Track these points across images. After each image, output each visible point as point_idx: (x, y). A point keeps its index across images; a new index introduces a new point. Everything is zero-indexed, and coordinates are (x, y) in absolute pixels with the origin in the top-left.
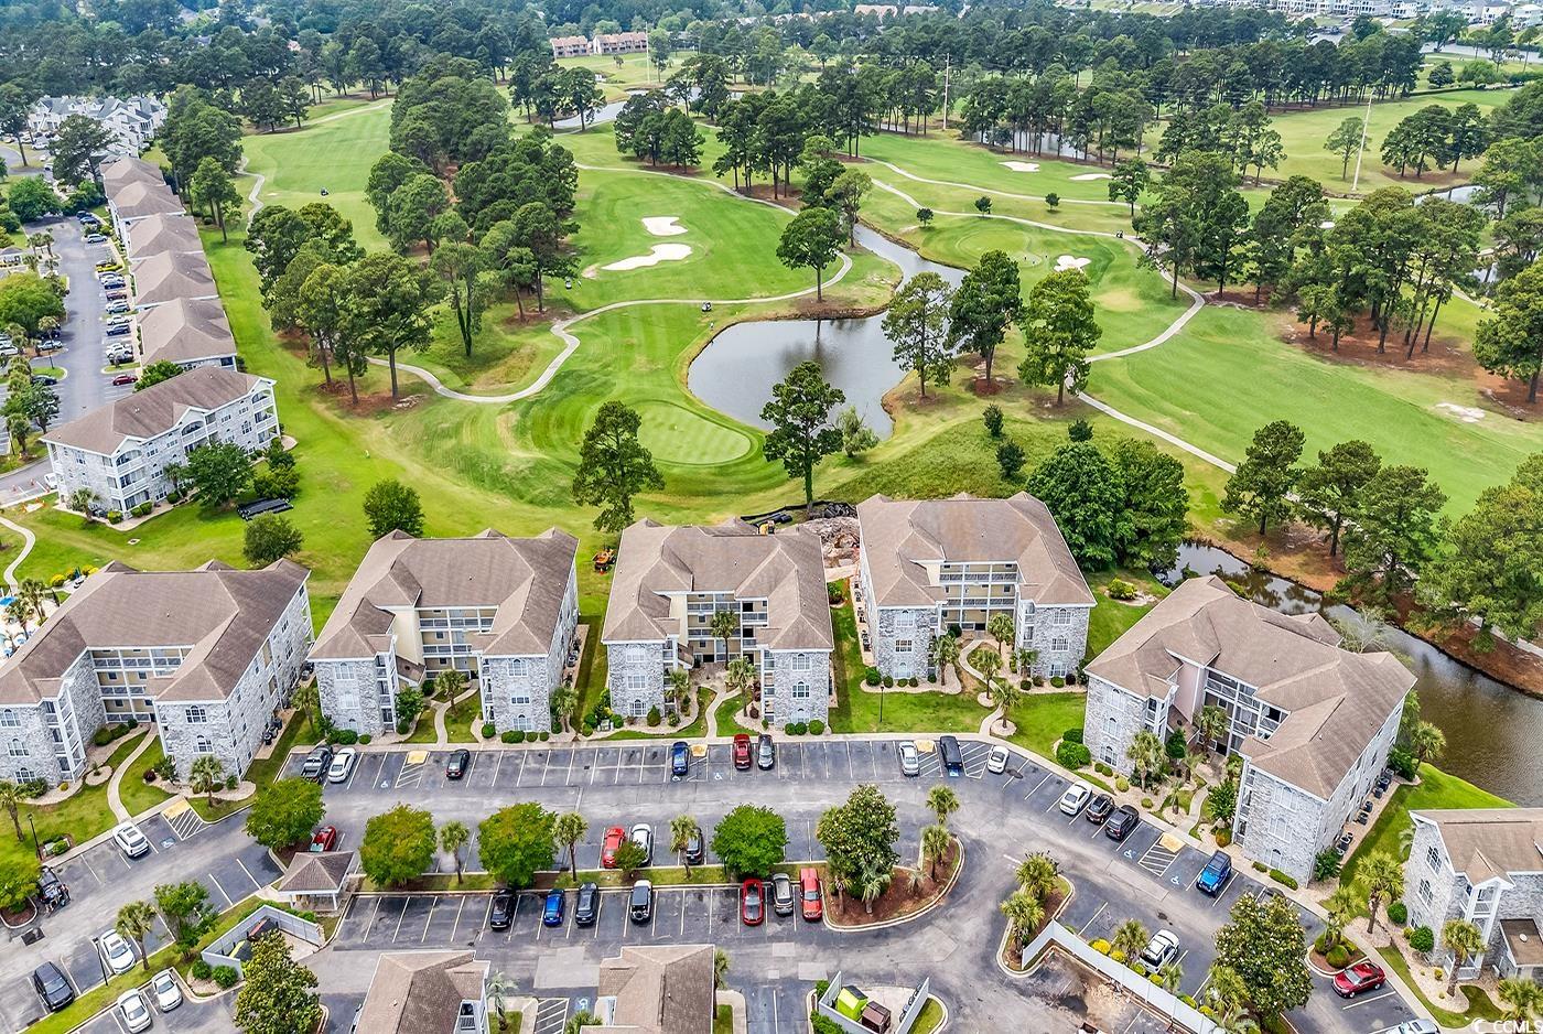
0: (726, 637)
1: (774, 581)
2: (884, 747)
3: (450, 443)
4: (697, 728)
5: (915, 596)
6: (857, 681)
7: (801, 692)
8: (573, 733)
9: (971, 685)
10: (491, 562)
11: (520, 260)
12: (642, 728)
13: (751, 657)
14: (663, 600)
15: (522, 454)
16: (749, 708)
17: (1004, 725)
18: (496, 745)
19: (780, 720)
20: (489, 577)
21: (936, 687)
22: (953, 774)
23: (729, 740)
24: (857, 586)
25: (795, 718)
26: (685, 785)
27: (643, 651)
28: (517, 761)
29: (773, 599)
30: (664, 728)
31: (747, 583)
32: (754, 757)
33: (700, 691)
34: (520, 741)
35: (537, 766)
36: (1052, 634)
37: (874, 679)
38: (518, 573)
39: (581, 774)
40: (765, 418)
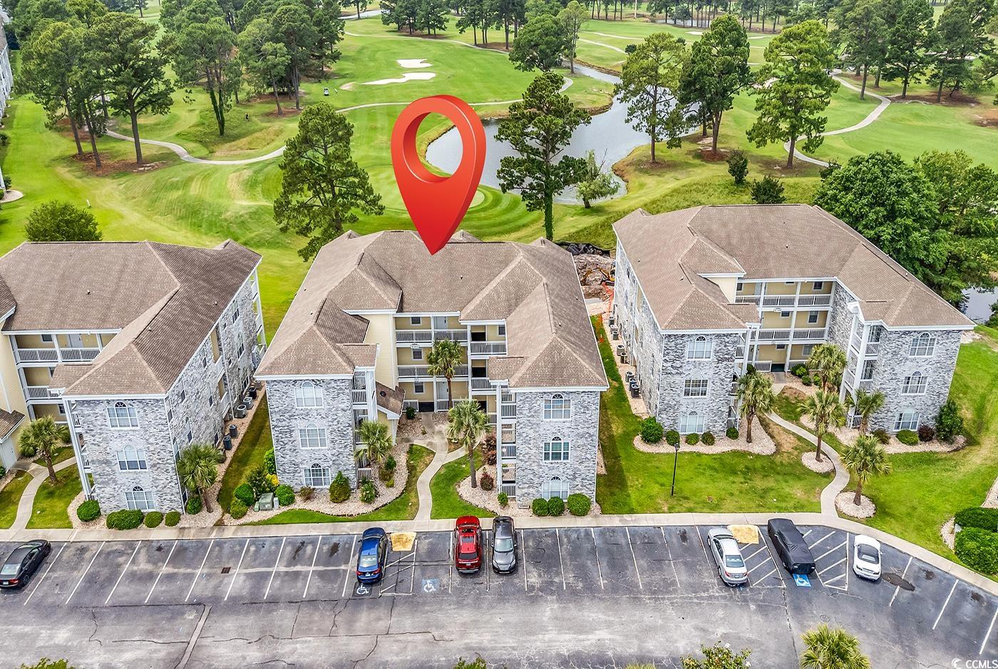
0: (449, 377)
1: (515, 298)
2: (684, 536)
3: (175, 195)
4: (402, 507)
5: (715, 316)
6: (628, 438)
7: (556, 453)
8: (218, 511)
9: (788, 444)
10: (122, 272)
11: (275, 53)
12: (322, 505)
13: (483, 405)
14: (358, 323)
15: (246, 203)
16: (479, 475)
17: (857, 501)
18: (98, 533)
19: (525, 494)
20: (116, 291)
21: (740, 444)
22: (802, 582)
23: (449, 524)
24: (612, 322)
25: (547, 490)
26: (375, 602)
27: (320, 392)
28: (121, 560)
29: (513, 322)
30: (354, 506)
31: (477, 301)
32: (486, 552)
33: (412, 451)
34: (135, 526)
35: (149, 567)
36: (907, 370)
37: (653, 434)
38: (157, 287)
39: (213, 582)
40: (501, 140)
